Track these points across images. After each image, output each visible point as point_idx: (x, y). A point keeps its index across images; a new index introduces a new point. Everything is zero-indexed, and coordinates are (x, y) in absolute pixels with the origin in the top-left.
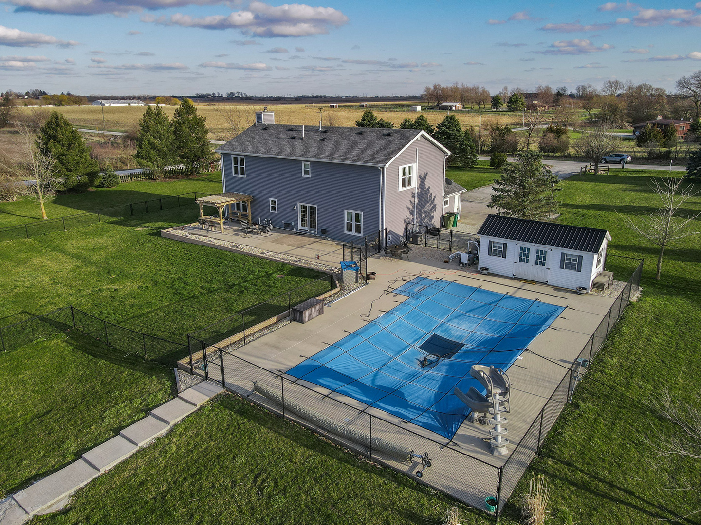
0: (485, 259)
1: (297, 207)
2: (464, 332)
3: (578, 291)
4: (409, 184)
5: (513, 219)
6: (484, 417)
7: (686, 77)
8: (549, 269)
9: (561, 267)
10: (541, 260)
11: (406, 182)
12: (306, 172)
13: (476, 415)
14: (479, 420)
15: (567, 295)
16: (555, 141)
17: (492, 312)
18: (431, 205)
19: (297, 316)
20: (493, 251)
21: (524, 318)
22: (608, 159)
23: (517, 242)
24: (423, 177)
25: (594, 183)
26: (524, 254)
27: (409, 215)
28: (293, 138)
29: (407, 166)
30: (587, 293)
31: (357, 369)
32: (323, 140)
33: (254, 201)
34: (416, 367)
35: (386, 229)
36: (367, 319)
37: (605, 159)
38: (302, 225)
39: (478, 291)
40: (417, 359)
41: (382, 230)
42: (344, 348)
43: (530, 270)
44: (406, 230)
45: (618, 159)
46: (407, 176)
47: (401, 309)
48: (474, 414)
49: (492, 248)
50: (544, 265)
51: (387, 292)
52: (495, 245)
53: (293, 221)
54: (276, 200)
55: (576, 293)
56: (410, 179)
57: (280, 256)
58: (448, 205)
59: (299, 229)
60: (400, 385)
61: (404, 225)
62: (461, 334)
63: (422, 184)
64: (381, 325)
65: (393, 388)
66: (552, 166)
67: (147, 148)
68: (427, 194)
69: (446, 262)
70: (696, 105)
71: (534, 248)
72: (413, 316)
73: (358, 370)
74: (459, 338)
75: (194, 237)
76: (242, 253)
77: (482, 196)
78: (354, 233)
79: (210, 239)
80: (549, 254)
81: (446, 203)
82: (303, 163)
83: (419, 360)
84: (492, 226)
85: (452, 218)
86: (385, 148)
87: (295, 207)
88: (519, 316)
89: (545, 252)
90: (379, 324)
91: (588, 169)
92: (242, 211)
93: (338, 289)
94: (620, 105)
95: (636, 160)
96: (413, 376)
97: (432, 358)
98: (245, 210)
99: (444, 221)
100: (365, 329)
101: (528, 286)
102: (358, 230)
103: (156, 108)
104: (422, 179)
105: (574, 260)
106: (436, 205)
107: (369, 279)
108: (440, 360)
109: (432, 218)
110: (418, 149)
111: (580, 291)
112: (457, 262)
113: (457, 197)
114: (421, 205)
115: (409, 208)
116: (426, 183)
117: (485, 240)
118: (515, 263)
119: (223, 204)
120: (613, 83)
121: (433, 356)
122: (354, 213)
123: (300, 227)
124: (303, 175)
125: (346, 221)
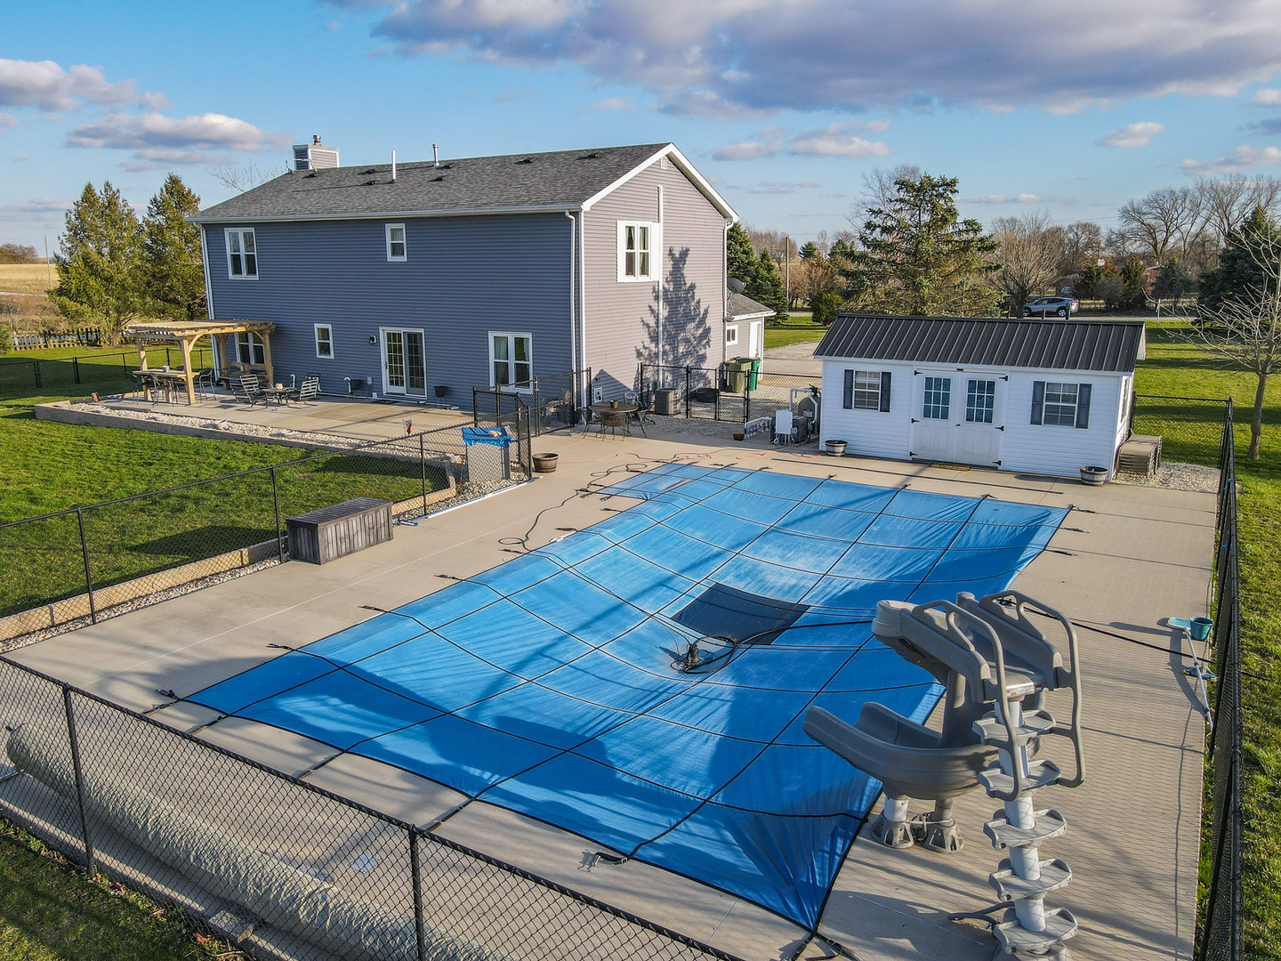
0: (835, 420)
1: (378, 339)
2: (804, 578)
3: (1087, 476)
4: (644, 271)
6: (937, 816)
7: (1135, 203)
8: (1002, 429)
9: (1035, 421)
11: (636, 264)
12: (397, 249)
13: (906, 810)
14: (917, 832)
15: (1058, 486)
17: (874, 528)
18: (697, 327)
19: (300, 543)
20: (857, 396)
21: (966, 537)
23: (916, 365)
24: (677, 256)
26: (937, 395)
27: (647, 342)
28: (370, 184)
29: (637, 224)
30: (1106, 482)
31: (463, 679)
32: (440, 179)
33: (278, 334)
34: (664, 672)
35: (589, 371)
36: (520, 548)
37: (1029, 309)
38: (392, 383)
39: (829, 485)
40: (667, 651)
41: (579, 372)
42: (427, 620)
43: (954, 434)
44: (640, 378)
46: (637, 250)
47: (620, 523)
48: (894, 810)
49: (854, 390)
50: (989, 420)
51: (585, 492)
52: (860, 380)
53: (369, 375)
54: (329, 327)
55: (1082, 482)
56: (645, 257)
57: (319, 437)
58: (735, 342)
59: (384, 393)
60: (605, 724)
61: (635, 364)
62: (793, 582)
63: (676, 274)
64: (558, 561)
65: (580, 733)
67: (80, 274)
68: (687, 300)
69: (738, 437)
70: (1156, 250)
71: (961, 377)
72: (654, 540)
73: (464, 683)
74: (788, 592)
75: (115, 414)
78: (512, 388)
79: (155, 415)
80: (1001, 389)
81: (730, 335)
82: (389, 227)
83: (672, 654)
84: (849, 336)
85: (747, 368)
86: (583, 178)
87: (373, 339)
88: (949, 533)
89: (991, 385)
90: (551, 557)
92: (253, 362)
93: (451, 492)
96: (654, 696)
97: (712, 645)
98: (260, 359)
99: (727, 376)
100: (508, 569)
102: (522, 378)
103: (106, 191)
104: (678, 261)
105: (1066, 398)
106: (709, 329)
107: (539, 469)
108: (739, 651)
109: (703, 358)
110: (661, 187)
111: (1088, 476)
112: (767, 436)
113: (754, 326)
114: (675, 324)
115: (648, 326)
116: (685, 272)
118: (913, 421)
119: (193, 332)
120: (1007, 222)
121: (715, 641)
122: (511, 337)
123: (387, 388)
124: (390, 258)
125: (492, 360)
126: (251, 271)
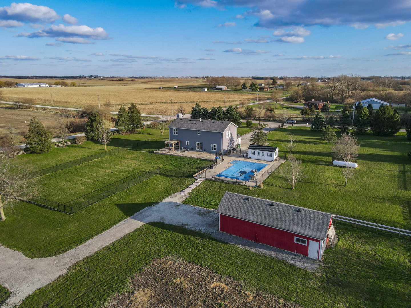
0: (250, 155)
1: (196, 144)
5: (256, 145)
8: (265, 157)
9: (268, 156)
10: (263, 155)
11: (228, 136)
15: (269, 162)
16: (270, 114)
19: (212, 168)
20: (252, 153)
22: (288, 122)
23: (257, 151)
25: (281, 132)
26: (259, 153)
27: (228, 145)
28: (192, 123)
29: (228, 132)
30: (273, 162)
32: (203, 124)
33: (181, 142)
36: (226, 168)
41: (222, 149)
43: (261, 157)
44: (228, 149)
45: (292, 122)
46: (228, 134)
51: (228, 163)
53: (194, 148)
54: (188, 142)
56: (228, 135)
61: (227, 147)
63: (231, 136)
66: (268, 125)
68: (232, 138)
69: (240, 157)
71: (261, 152)
75: (165, 153)
76: (184, 157)
77: (246, 138)
78: (214, 150)
81: (237, 141)
82: (198, 131)
84: (251, 147)
85: (239, 145)
86: (222, 127)
89: (264, 153)
91: (280, 126)
93: (216, 163)
94: (299, 92)
95: (298, 122)
98: (177, 145)
99: (237, 146)
101: (260, 161)
102: (215, 149)
104: (231, 134)
105: (270, 154)
106: (234, 141)
107: (223, 161)
109: (234, 145)
110: (230, 127)
111: (271, 161)
112: (243, 157)
113: (240, 139)
114: (231, 142)
115: (228, 143)
117: (249, 151)
118: (257, 156)
119: (174, 143)
122: (214, 145)
123: (197, 149)
124: (198, 134)
125: (211, 147)
126: (177, 133)
